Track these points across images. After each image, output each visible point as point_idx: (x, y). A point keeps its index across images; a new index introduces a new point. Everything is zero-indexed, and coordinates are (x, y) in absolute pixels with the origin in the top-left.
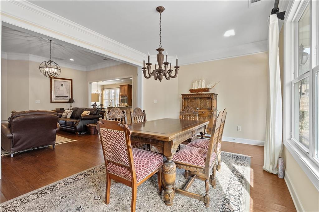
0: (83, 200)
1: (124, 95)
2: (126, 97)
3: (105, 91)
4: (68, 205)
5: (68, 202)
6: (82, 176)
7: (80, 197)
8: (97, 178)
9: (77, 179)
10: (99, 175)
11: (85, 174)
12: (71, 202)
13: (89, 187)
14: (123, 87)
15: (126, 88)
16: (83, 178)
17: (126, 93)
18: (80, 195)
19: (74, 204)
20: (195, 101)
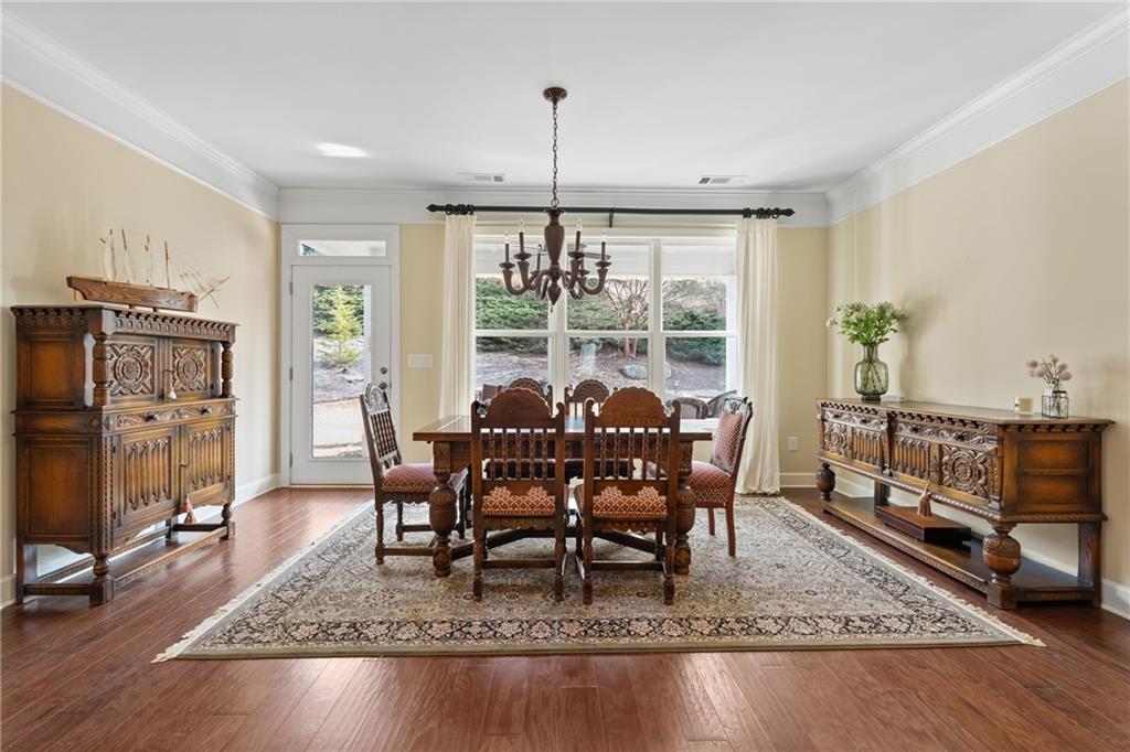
6: (761, 624)
8: (720, 601)
9: (779, 621)
10: (712, 607)
11: (750, 626)
13: (752, 588)
16: (762, 618)
18: (776, 583)
20: (149, 354)
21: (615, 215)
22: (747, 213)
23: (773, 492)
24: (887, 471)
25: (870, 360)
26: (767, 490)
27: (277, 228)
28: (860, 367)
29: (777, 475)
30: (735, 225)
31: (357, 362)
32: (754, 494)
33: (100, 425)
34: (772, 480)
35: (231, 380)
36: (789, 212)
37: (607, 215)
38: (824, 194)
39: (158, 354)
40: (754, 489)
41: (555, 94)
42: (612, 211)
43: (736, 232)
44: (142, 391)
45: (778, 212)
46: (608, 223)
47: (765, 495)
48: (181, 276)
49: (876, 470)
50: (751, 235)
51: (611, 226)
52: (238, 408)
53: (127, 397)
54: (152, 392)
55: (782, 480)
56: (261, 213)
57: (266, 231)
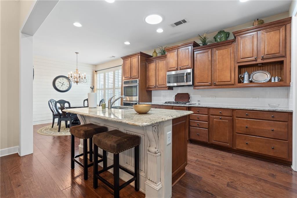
1: (130, 78)
2: (136, 81)
3: (98, 75)
14: (128, 61)
15: (136, 61)
17: (135, 73)
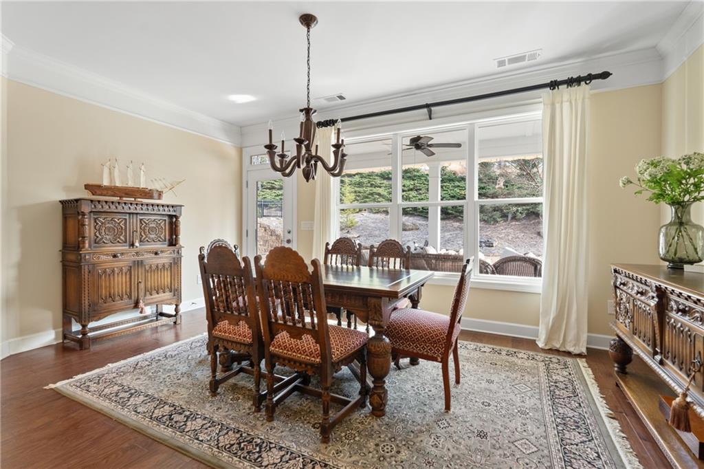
0: (461, 440)
4: (489, 456)
5: (483, 462)
7: (457, 449)
12: (479, 457)
19: (479, 448)
20: (123, 223)
21: (432, 108)
22: (554, 85)
23: (577, 352)
24: (658, 357)
25: (681, 222)
26: (572, 350)
27: (240, 151)
28: (663, 230)
29: (584, 336)
30: (541, 100)
31: (357, 227)
32: (557, 351)
33: (81, 259)
34: (578, 339)
35: (180, 237)
36: (605, 75)
37: (425, 110)
38: (654, 47)
39: (130, 223)
40: (557, 346)
41: (307, 20)
42: (428, 106)
43: (542, 106)
44: (118, 242)
45: (590, 78)
46: (428, 117)
47: (569, 354)
48: (152, 181)
49: (648, 352)
50: (558, 106)
51: (431, 119)
52: (183, 252)
53: (108, 245)
54: (126, 242)
55: (589, 341)
56: (228, 143)
57: (233, 153)
